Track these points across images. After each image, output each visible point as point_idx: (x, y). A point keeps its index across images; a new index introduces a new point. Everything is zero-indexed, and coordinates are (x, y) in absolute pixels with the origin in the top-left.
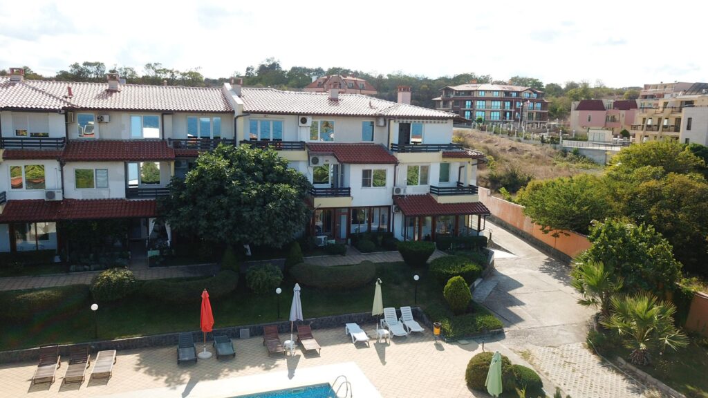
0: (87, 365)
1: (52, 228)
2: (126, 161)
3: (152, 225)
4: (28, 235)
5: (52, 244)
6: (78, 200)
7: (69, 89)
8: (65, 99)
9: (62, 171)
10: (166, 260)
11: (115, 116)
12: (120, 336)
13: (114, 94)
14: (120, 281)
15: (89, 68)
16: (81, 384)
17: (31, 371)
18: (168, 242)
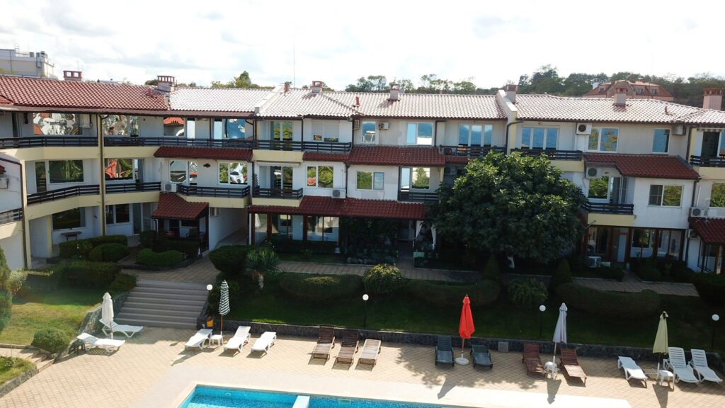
0: (356, 350)
1: (336, 224)
2: (401, 165)
3: (419, 227)
4: (316, 227)
5: (334, 237)
6: (358, 200)
7: (357, 99)
8: (353, 108)
9: (347, 172)
10: (430, 262)
11: (394, 123)
12: (386, 328)
13: (394, 103)
14: (388, 277)
15: (372, 81)
16: (350, 366)
17: (311, 346)
18: (433, 245)
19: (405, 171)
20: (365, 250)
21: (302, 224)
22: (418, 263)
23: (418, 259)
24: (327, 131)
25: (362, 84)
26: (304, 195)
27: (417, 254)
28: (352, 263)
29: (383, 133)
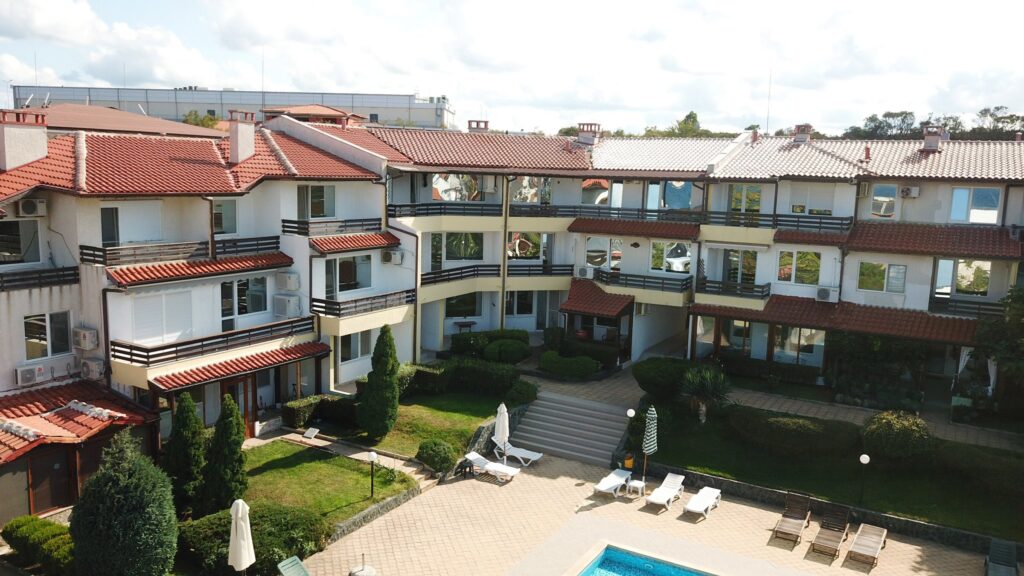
1: (819, 338)
2: (937, 255)
3: (964, 358)
4: (788, 342)
6: (859, 306)
7: (867, 150)
8: (860, 164)
9: (842, 262)
13: (931, 156)
14: (906, 433)
15: (891, 121)
16: (833, 560)
19: (945, 265)
20: (867, 385)
21: (766, 335)
22: (959, 416)
23: (958, 409)
24: (814, 200)
25: (873, 125)
26: (772, 292)
27: (957, 401)
28: (843, 403)
29: (908, 202)
